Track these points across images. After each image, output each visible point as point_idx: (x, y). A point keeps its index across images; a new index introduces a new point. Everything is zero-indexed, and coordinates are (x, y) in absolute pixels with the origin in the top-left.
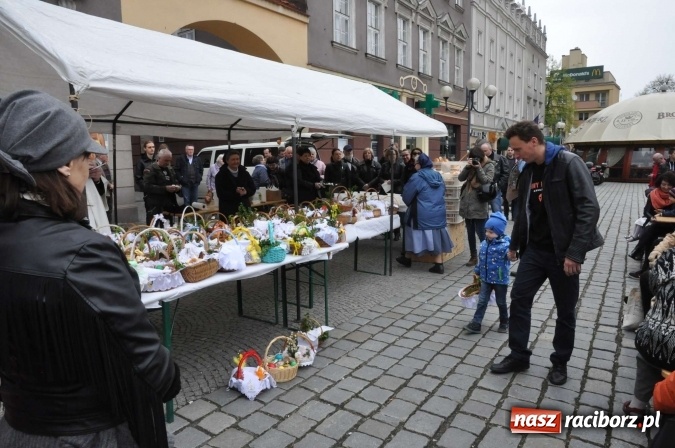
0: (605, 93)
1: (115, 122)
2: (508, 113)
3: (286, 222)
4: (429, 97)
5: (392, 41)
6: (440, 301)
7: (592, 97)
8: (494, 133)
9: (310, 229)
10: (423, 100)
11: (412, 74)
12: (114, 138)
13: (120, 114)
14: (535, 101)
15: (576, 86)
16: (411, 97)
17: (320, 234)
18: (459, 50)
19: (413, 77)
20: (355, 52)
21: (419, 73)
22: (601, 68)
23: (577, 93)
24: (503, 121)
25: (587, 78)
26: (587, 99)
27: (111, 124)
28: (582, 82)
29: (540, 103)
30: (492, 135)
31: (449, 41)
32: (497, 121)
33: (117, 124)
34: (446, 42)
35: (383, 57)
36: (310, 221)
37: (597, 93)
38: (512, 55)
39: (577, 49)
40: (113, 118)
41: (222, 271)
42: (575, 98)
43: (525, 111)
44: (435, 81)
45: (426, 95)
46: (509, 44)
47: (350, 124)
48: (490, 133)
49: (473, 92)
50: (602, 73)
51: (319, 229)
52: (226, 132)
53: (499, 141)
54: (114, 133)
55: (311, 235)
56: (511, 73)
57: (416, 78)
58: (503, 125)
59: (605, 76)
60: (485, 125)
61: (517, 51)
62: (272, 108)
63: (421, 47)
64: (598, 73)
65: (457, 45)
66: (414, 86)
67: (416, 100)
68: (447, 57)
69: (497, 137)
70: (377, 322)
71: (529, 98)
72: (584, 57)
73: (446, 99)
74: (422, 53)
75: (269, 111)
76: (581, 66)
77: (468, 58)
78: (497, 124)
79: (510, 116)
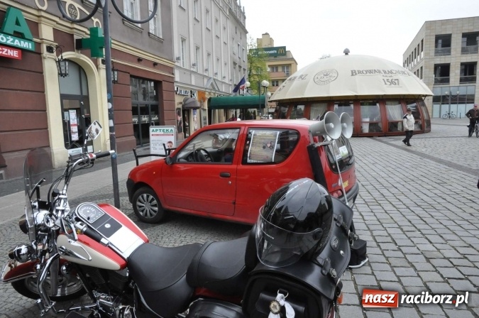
0: (289, 66)
7: (280, 69)
8: (204, 93)
14: (240, 67)
15: (269, 61)
19: (69, 2)
22: (284, 48)
23: (269, 66)
24: (212, 81)
25: (275, 55)
26: (277, 71)
28: (273, 58)
29: (244, 70)
30: (201, 94)
32: (206, 80)
37: (283, 66)
39: (267, 34)
42: (269, 69)
43: (232, 75)
48: (199, 92)
50: (286, 52)
53: (210, 100)
57: (76, 5)
58: (212, 84)
59: (287, 53)
60: (193, 83)
64: (282, 52)
69: (207, 96)
71: (235, 64)
72: (271, 40)
76: (270, 46)
78: (206, 84)
79: (219, 78)
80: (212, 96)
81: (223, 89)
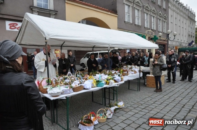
1: (61, 46)
2: (182, 40)
3: (105, 75)
4: (155, 36)
5: (143, 20)
6: (154, 100)
8: (177, 47)
9: (112, 77)
10: (153, 37)
11: (149, 30)
12: (61, 50)
13: (63, 44)
14: (192, 36)
16: (149, 36)
17: (115, 79)
18: (165, 22)
19: (150, 30)
20: (132, 24)
21: (152, 29)
24: (180, 43)
27: (60, 47)
30: (176, 47)
31: (161, 19)
32: (178, 43)
33: (62, 47)
34: (160, 19)
35: (140, 25)
36: (113, 75)
38: (183, 22)
40: (61, 45)
41: (85, 89)
43: (188, 39)
44: (157, 32)
45: (154, 36)
46: (182, 19)
47: (126, 46)
49: (169, 34)
51: (115, 77)
52: (92, 48)
53: (179, 49)
54: (61, 49)
55: (113, 79)
56: (183, 28)
57: (151, 31)
58: (180, 44)
60: (174, 44)
61: (185, 21)
62: (102, 42)
63: (152, 21)
65: (164, 20)
66: (150, 33)
67: (151, 38)
68: (161, 24)
69: (178, 48)
70: (133, 106)
71: (189, 35)
73: (160, 37)
74: (152, 23)
75: (101, 43)
77: (168, 24)
78: (178, 44)
79: (182, 41)
80: (180, 48)
81: (184, 45)
